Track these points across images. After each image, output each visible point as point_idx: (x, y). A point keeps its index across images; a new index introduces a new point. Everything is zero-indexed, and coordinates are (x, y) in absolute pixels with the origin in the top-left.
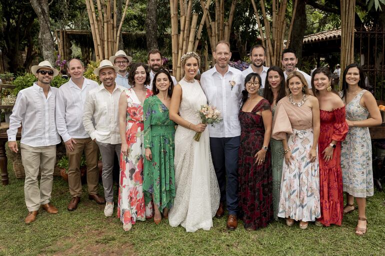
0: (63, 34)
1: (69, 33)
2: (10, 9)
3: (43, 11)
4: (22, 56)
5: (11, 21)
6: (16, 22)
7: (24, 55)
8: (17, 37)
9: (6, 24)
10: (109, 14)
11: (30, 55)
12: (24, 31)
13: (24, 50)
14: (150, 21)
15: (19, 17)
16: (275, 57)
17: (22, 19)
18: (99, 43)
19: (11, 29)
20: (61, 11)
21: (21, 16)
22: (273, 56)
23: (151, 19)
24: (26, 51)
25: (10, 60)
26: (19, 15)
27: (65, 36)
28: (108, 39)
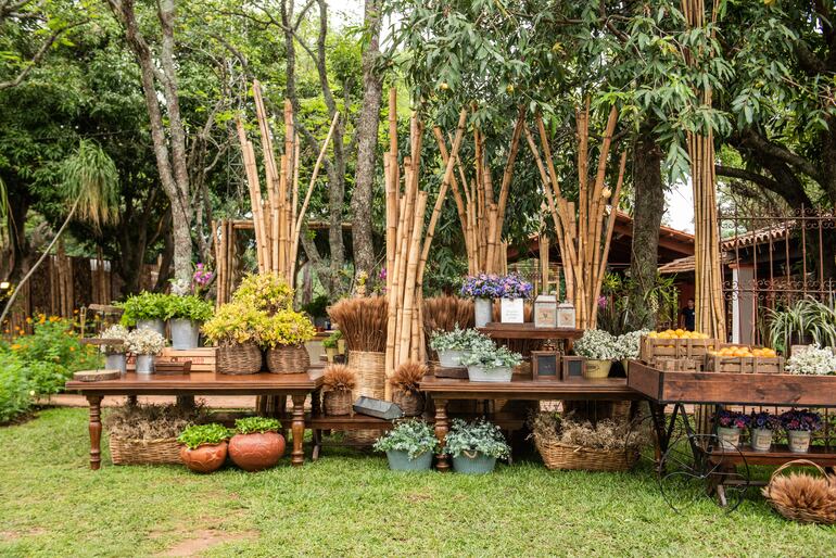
0: (227, 228)
1: (240, 226)
2: (135, 178)
3: (179, 192)
4: (150, 276)
5: (134, 201)
6: (145, 203)
7: (155, 273)
8: (143, 236)
9: (124, 206)
10: (284, 195)
11: (167, 271)
12: (158, 224)
13: (155, 262)
14: (357, 204)
15: (149, 194)
16: (580, 266)
17: (155, 198)
18: (264, 243)
19: (133, 219)
20: (233, 181)
21: (153, 192)
22: (577, 264)
23: (359, 201)
24: (160, 263)
25: (124, 284)
26: (150, 190)
27: (230, 233)
28: (279, 236)
